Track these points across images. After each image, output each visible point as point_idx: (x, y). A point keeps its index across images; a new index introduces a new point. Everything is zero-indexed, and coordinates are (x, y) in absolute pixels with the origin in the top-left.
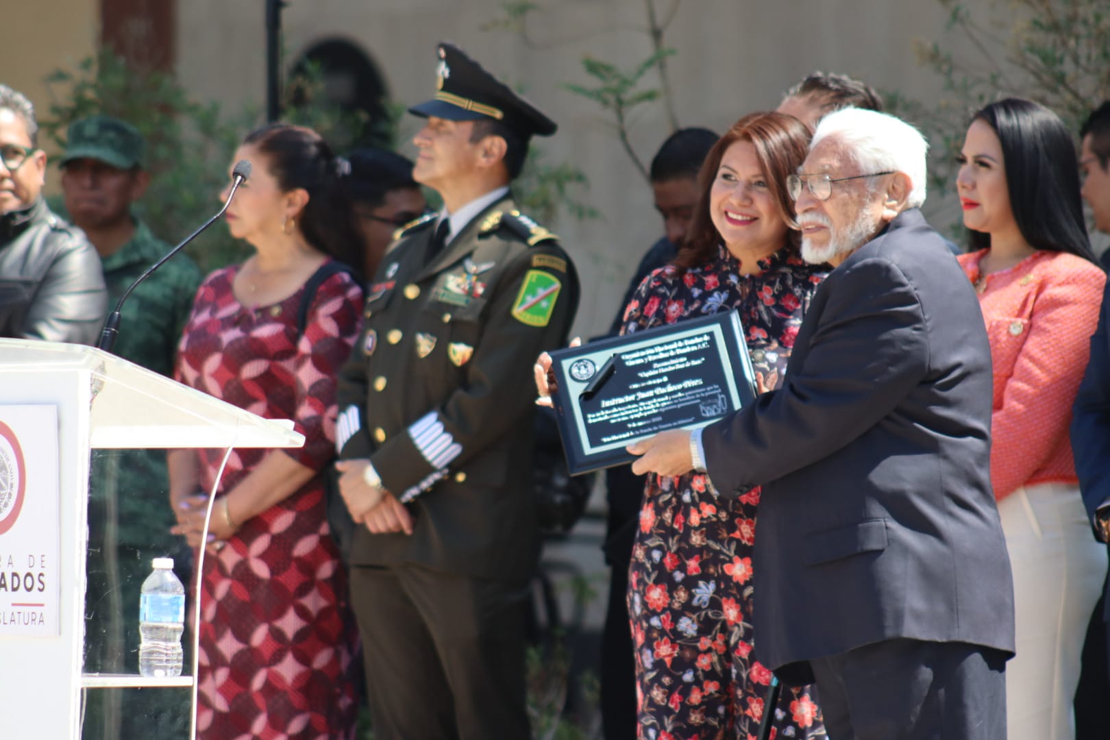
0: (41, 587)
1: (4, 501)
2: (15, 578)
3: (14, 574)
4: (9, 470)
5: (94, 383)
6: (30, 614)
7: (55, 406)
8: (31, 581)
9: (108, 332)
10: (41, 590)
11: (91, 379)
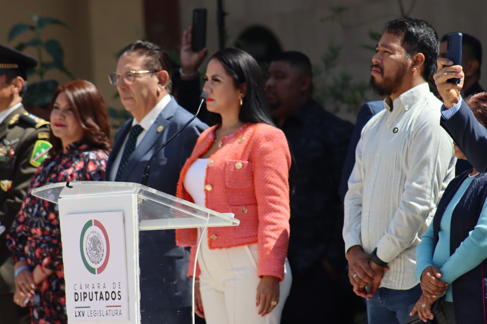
0: (119, 298)
1: (100, 258)
2: (107, 294)
3: (107, 292)
4: (101, 243)
5: (139, 200)
6: (115, 311)
7: (122, 212)
8: (114, 295)
9: (145, 176)
10: (119, 299)
11: (138, 198)
